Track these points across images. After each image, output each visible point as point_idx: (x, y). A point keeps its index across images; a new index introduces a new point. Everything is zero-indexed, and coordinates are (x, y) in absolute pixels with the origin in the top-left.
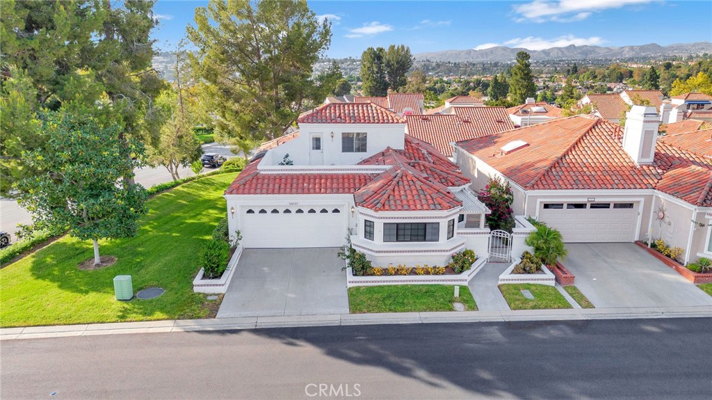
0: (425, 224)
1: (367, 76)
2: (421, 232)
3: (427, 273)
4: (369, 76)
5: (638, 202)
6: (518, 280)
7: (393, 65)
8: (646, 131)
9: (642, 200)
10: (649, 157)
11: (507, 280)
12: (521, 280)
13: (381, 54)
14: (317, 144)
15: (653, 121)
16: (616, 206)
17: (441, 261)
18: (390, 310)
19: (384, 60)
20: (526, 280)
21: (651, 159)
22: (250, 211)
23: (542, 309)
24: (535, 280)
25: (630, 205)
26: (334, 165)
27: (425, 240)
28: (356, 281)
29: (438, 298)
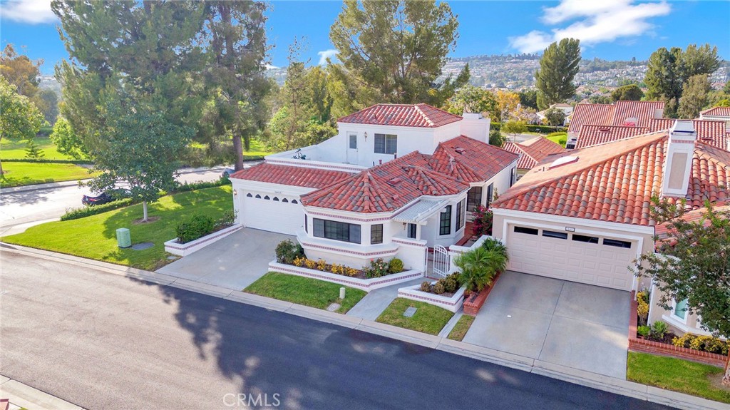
0: (349, 224)
1: (652, 81)
2: (345, 232)
3: (339, 272)
4: (656, 81)
5: (637, 241)
6: (417, 297)
7: (689, 68)
8: (674, 154)
9: (641, 239)
10: (681, 188)
11: (405, 294)
12: (420, 297)
13: (675, 55)
14: (353, 142)
15: (686, 142)
16: (607, 242)
17: (361, 263)
18: (273, 296)
19: (678, 62)
20: (425, 298)
21: (683, 191)
22: (249, 195)
23: (405, 328)
24: (434, 300)
25: (627, 245)
26: (349, 163)
27: (349, 241)
28: (275, 266)
29: (324, 295)
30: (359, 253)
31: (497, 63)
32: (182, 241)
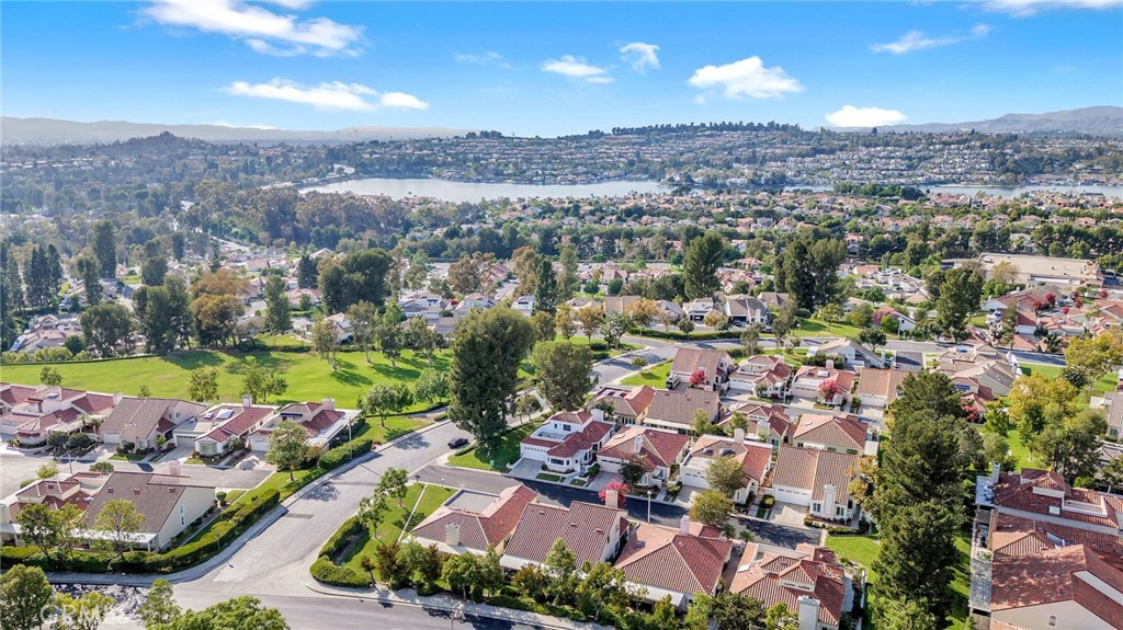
0: (560, 460)
3: (559, 473)
11: (576, 477)
12: (579, 478)
14: (556, 426)
17: (564, 470)
24: (582, 478)
27: (561, 464)
28: (541, 471)
29: (557, 478)
30: (564, 468)
31: (684, 136)
32: (511, 464)
